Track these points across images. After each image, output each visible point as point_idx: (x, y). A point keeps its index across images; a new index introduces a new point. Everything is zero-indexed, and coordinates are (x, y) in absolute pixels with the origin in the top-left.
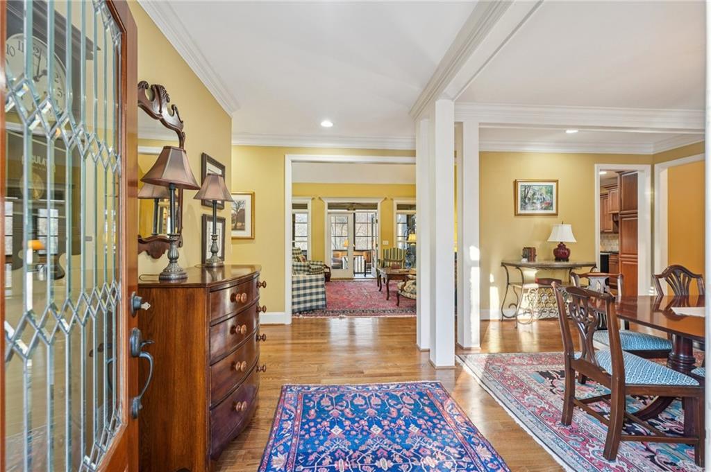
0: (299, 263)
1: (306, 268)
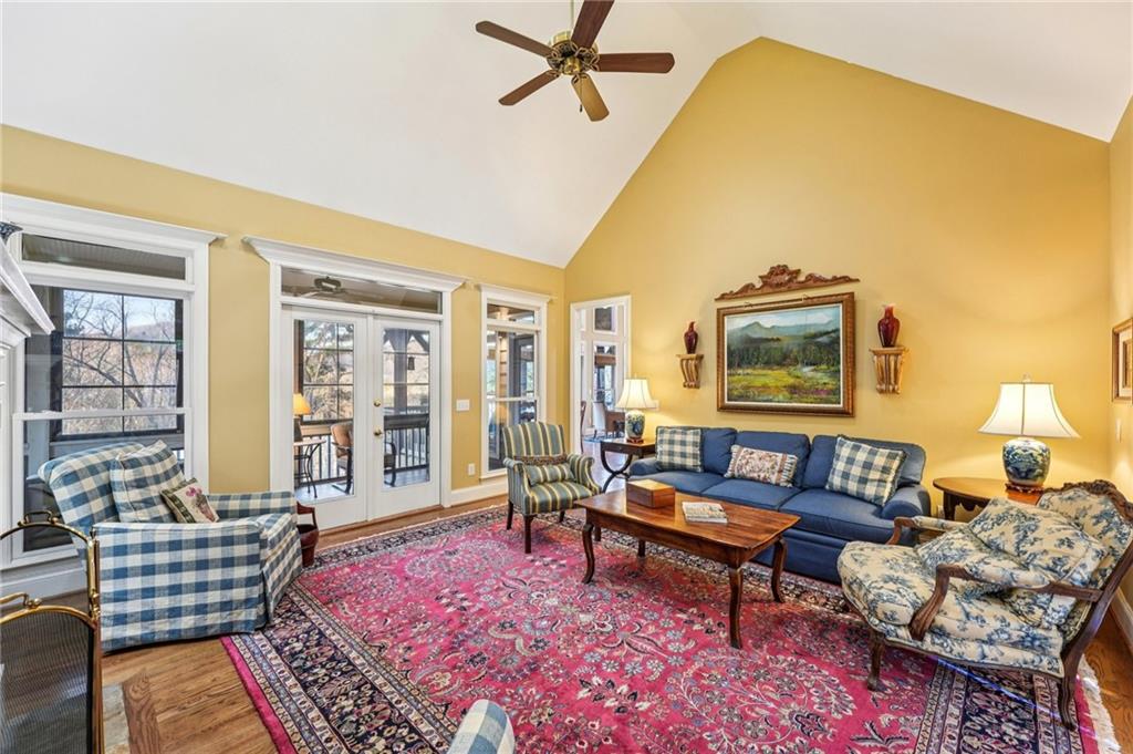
0: (180, 530)
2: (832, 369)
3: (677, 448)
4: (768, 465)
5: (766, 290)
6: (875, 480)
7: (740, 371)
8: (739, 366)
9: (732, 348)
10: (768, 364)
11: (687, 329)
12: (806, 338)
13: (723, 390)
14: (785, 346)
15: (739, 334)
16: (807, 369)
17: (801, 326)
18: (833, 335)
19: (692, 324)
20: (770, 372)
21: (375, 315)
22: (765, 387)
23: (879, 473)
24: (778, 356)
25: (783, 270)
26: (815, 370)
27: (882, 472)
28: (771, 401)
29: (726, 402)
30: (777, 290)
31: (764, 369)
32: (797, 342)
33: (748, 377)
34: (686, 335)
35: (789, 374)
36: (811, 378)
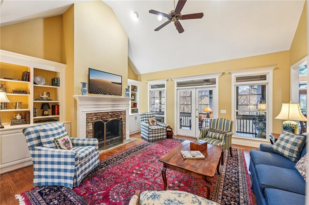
1: (147, 129)
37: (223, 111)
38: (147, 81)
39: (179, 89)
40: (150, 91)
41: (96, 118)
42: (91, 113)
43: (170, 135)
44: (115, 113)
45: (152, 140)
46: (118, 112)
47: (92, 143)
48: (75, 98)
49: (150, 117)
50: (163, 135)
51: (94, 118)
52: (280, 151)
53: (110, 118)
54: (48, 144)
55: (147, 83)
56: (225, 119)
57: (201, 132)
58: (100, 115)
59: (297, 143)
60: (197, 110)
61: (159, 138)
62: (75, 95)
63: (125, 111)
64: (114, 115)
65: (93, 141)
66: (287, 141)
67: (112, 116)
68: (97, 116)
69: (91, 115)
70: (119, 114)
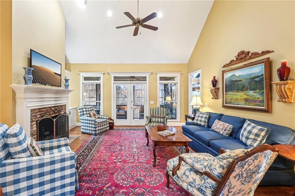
0: (91, 119)
1: (93, 122)
2: (261, 91)
3: (200, 119)
4: (221, 127)
5: (238, 61)
6: (252, 139)
7: (229, 93)
8: (229, 91)
9: (227, 84)
10: (238, 90)
11: (212, 79)
12: (250, 79)
13: (224, 100)
14: (243, 83)
15: (229, 79)
16: (251, 92)
17: (249, 74)
18: (261, 77)
19: (214, 77)
20: (238, 93)
21: (131, 83)
22: (237, 99)
23: (254, 136)
24: (241, 87)
25: (242, 53)
26: (254, 92)
27: (255, 136)
28: (239, 105)
29: (225, 104)
30: (241, 61)
31: (236, 92)
32: (247, 81)
33: (232, 95)
34: (212, 81)
35: (245, 94)
36: (253, 96)
37: (152, 102)
38: (79, 72)
39: (115, 83)
40: (83, 83)
41: (40, 115)
42: (34, 109)
43: (112, 126)
44: (57, 108)
45: (98, 133)
46: (59, 106)
47: (64, 144)
48: (14, 89)
49: (91, 111)
50: (107, 127)
51: (39, 115)
52: (199, 123)
53: (53, 114)
54: (24, 152)
55: (79, 74)
56: (156, 108)
57: (147, 119)
58: (44, 111)
59: (207, 117)
60: (132, 102)
61: (104, 130)
62: (13, 85)
63: (65, 105)
64: (56, 110)
65: (58, 141)
66: (202, 117)
67: (54, 111)
68: (40, 112)
69: (34, 112)
70: (60, 109)
